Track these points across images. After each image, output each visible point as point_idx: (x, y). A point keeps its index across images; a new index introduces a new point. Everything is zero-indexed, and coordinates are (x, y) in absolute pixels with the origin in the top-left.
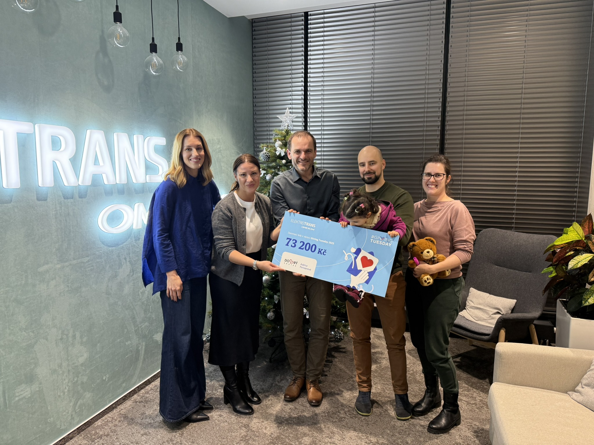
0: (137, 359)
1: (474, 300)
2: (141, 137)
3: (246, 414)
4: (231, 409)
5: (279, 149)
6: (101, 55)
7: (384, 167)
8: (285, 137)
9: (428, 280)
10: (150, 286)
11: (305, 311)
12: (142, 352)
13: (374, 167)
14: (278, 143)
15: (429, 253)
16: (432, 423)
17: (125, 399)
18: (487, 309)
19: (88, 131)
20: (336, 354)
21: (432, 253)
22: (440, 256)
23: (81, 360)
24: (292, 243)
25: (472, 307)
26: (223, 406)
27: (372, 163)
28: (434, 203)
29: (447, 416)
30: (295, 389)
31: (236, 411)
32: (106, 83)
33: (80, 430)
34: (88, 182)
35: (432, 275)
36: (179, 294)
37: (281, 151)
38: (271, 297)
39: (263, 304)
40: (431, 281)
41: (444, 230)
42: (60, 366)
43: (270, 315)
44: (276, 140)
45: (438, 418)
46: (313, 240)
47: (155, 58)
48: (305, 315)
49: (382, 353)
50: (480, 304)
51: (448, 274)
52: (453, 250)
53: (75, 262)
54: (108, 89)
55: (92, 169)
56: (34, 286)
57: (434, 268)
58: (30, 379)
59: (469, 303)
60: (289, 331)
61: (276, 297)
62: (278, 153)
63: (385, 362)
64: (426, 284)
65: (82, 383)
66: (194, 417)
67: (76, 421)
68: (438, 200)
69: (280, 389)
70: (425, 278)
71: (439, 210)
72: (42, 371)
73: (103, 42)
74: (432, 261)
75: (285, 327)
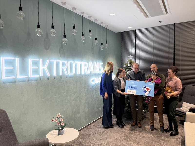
0: (96, 113)
1: (184, 105)
2: (98, 63)
3: (122, 127)
4: (118, 126)
5: (129, 64)
6: (92, 47)
7: (157, 69)
8: (130, 61)
9: (169, 97)
10: (101, 95)
11: (136, 104)
12: (97, 112)
13: (155, 69)
14: (129, 63)
15: (169, 91)
16: (171, 133)
17: (94, 122)
18: (188, 107)
19: (90, 63)
20: (144, 118)
21: (170, 91)
22: (172, 91)
23: (87, 111)
24: (129, 87)
25: (183, 107)
26: (116, 126)
27: (154, 68)
28: (172, 78)
29: (175, 132)
30: (134, 124)
31: (119, 127)
32: (93, 52)
33: (86, 127)
34: (90, 73)
35: (170, 96)
36: (107, 98)
37: (129, 65)
38: (127, 101)
39: (125, 102)
40: (170, 97)
41: (174, 85)
42: (83, 111)
43: (127, 105)
44: (128, 62)
45: (172, 132)
46: (134, 86)
47: (102, 46)
48: (136, 106)
49: (157, 119)
50: (186, 106)
51: (174, 96)
52: (176, 90)
53: (87, 89)
54: (93, 53)
55: (90, 70)
56: (80, 94)
57: (171, 94)
58: (79, 113)
59: (183, 106)
60: (132, 109)
61: (128, 101)
62: (128, 65)
63: (158, 121)
64: (168, 98)
65: (87, 116)
66: (110, 127)
67: (85, 125)
68: (173, 77)
69: (130, 124)
70: (168, 97)
71: (173, 80)
72: (81, 112)
73: (93, 44)
74: (170, 93)
75: (131, 108)
